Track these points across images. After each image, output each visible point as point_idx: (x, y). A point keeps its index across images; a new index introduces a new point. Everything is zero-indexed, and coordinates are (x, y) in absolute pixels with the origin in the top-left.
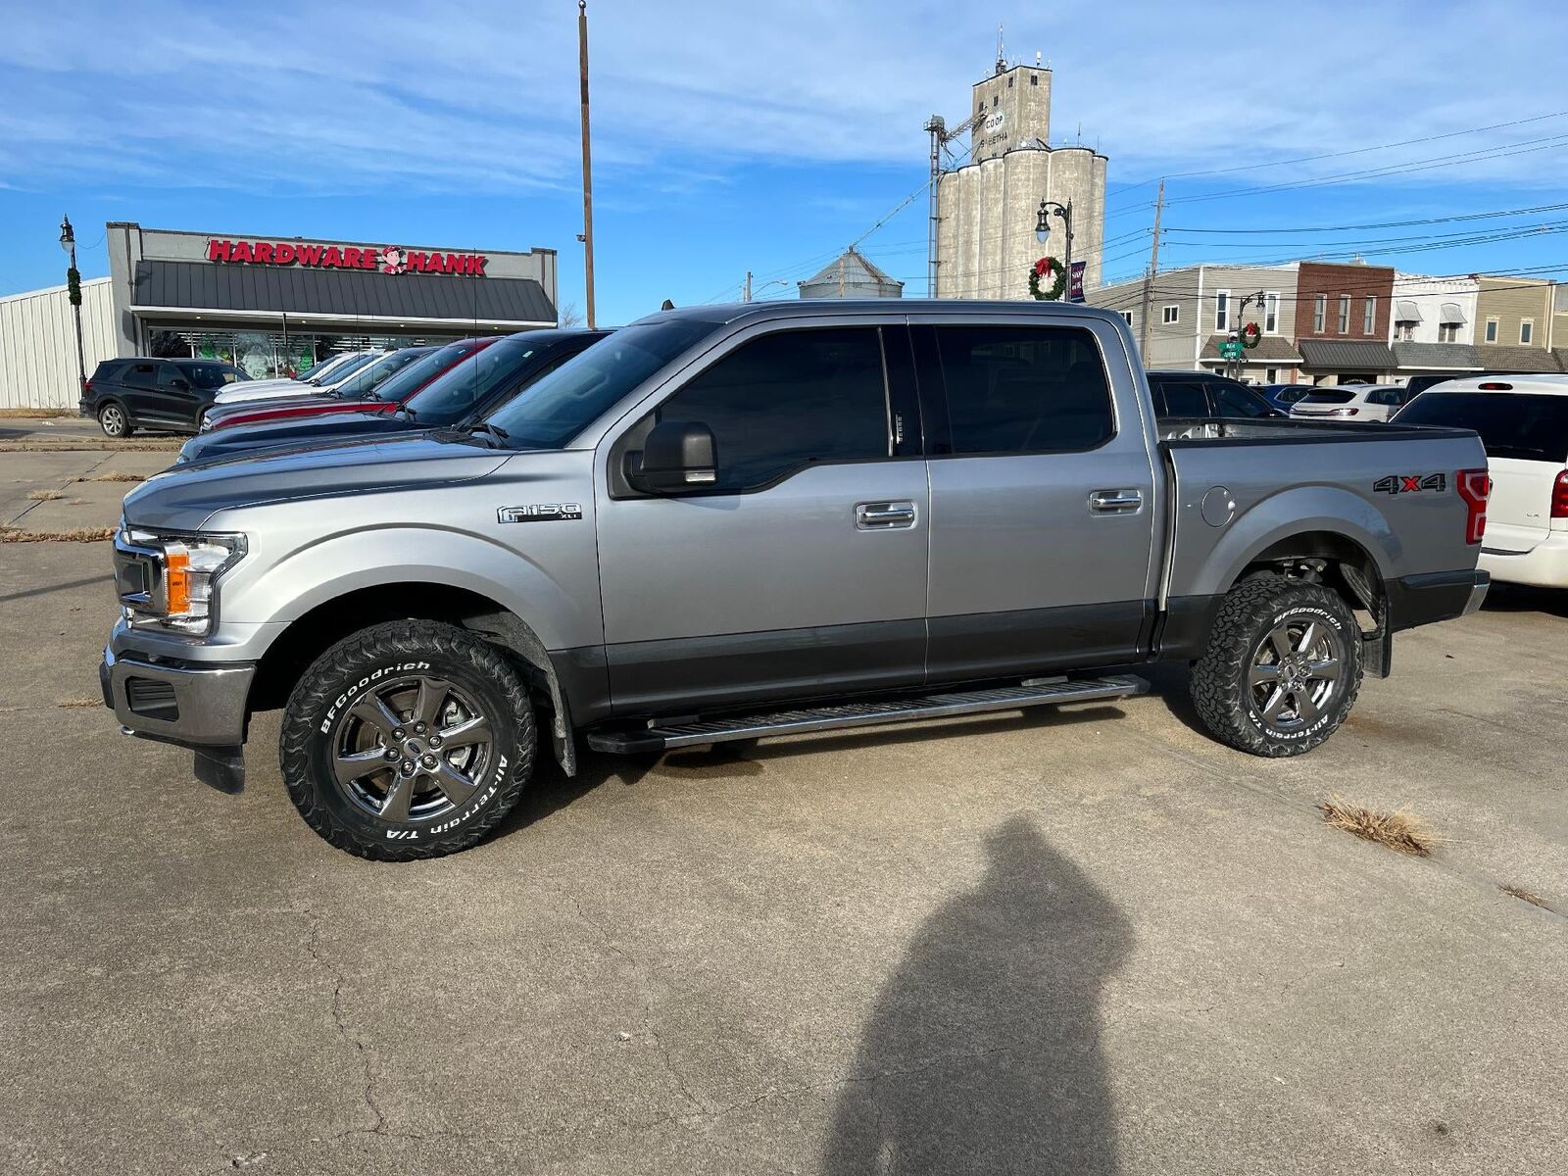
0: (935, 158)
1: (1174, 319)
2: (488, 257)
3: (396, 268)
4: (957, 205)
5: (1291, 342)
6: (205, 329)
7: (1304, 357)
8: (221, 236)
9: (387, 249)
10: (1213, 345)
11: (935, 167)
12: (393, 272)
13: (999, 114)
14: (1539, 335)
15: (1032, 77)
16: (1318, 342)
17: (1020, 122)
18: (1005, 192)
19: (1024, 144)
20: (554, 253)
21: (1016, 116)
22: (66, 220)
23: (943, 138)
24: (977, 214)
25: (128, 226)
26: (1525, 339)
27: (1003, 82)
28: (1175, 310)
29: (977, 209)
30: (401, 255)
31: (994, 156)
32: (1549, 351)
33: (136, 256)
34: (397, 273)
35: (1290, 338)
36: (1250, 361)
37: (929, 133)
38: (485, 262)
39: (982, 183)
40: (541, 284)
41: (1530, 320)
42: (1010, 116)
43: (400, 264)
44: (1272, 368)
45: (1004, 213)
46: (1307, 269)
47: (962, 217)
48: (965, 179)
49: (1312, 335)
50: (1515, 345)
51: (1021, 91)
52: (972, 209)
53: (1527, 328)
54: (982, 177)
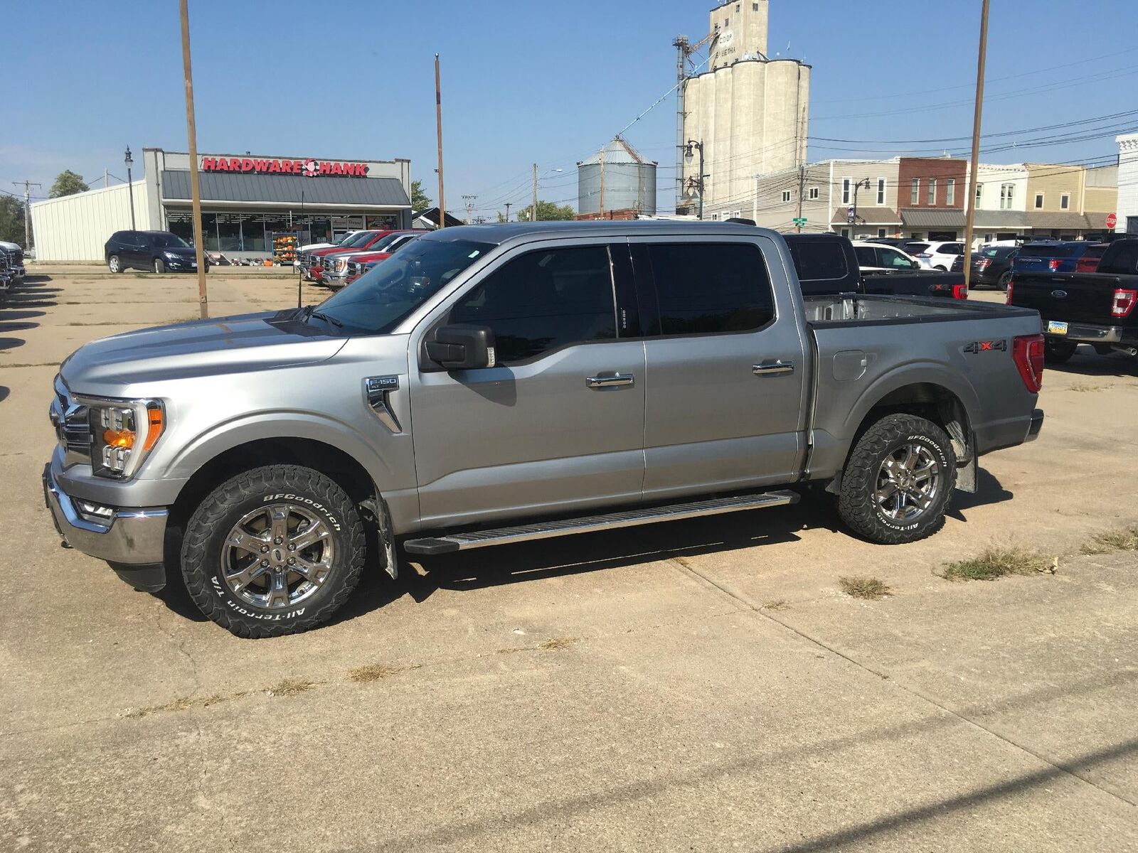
0: (681, 67)
1: (816, 196)
2: (369, 165)
3: (313, 173)
4: (697, 103)
5: (895, 211)
6: (183, 211)
7: (904, 221)
8: (210, 155)
9: (308, 160)
10: (840, 213)
11: (681, 73)
12: (311, 175)
13: (729, 32)
14: (1074, 203)
15: (754, 4)
16: (915, 209)
17: (745, 40)
18: (733, 94)
19: (747, 57)
20: (408, 161)
21: (742, 34)
22: (128, 149)
23: (687, 52)
24: (712, 110)
25: (156, 150)
26: (1064, 205)
27: (732, 7)
28: (816, 190)
29: (712, 106)
30: (316, 164)
31: (726, 65)
32: (1082, 214)
33: (161, 168)
34: (313, 176)
35: (894, 208)
36: (867, 224)
37: (676, 48)
38: (366, 169)
39: (716, 86)
40: (401, 180)
41: (1067, 194)
42: (737, 34)
43: (316, 170)
44: (882, 228)
45: (732, 109)
46: (905, 163)
47: (701, 112)
48: (704, 82)
49: (910, 206)
50: (1057, 211)
51: (746, 16)
52: (709, 107)
53: (1065, 199)
54: (716, 81)
